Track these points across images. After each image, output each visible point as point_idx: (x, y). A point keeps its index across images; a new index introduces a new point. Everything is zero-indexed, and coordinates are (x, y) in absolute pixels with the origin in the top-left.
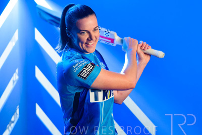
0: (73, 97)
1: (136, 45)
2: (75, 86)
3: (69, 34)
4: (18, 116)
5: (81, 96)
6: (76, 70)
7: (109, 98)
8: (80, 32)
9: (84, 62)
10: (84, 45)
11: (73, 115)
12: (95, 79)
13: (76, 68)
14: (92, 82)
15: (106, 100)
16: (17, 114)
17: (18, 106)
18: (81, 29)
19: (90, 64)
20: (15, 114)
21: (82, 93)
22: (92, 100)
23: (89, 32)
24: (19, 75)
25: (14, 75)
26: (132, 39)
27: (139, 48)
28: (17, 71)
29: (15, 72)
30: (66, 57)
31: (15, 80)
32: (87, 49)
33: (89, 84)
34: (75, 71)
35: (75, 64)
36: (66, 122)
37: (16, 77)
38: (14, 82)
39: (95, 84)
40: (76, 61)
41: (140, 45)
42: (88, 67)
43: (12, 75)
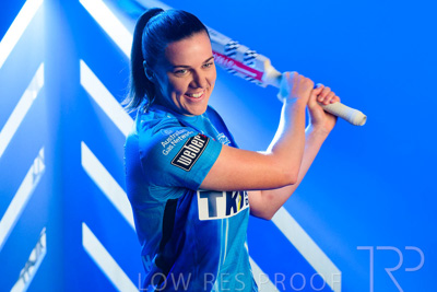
0: (161, 209)
1: (307, 92)
2: (166, 186)
3: (150, 75)
4: (44, 251)
5: (180, 207)
6: (168, 151)
7: (239, 211)
8: (175, 69)
9: (185, 134)
10: (182, 99)
11: (161, 249)
12: (209, 168)
13: (167, 146)
14: (204, 174)
15: (232, 214)
16: (41, 246)
18: (177, 63)
19: (197, 138)
20: (38, 245)
21: (182, 200)
22: (203, 215)
23: (193, 71)
24: (46, 163)
25: (36, 161)
26: (301, 76)
27: (314, 98)
28: (42, 152)
29: (36, 155)
30: (145, 124)
31: (36, 172)
32: (189, 107)
33: (197, 181)
34: (166, 153)
35: (165, 138)
36: (148, 264)
37: (39, 166)
38: (35, 176)
39: (209, 180)
40: (167, 132)
41: (317, 91)
42: (195, 142)
43: (32, 163)
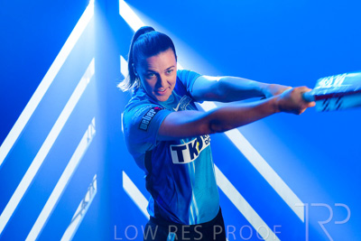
4: (95, 191)
7: (199, 152)
17: (95, 177)
19: (152, 111)
22: (175, 160)
24: (96, 128)
25: (90, 127)
28: (93, 121)
29: (90, 123)
37: (91, 132)
38: (88, 139)
42: (149, 114)
43: (87, 128)
